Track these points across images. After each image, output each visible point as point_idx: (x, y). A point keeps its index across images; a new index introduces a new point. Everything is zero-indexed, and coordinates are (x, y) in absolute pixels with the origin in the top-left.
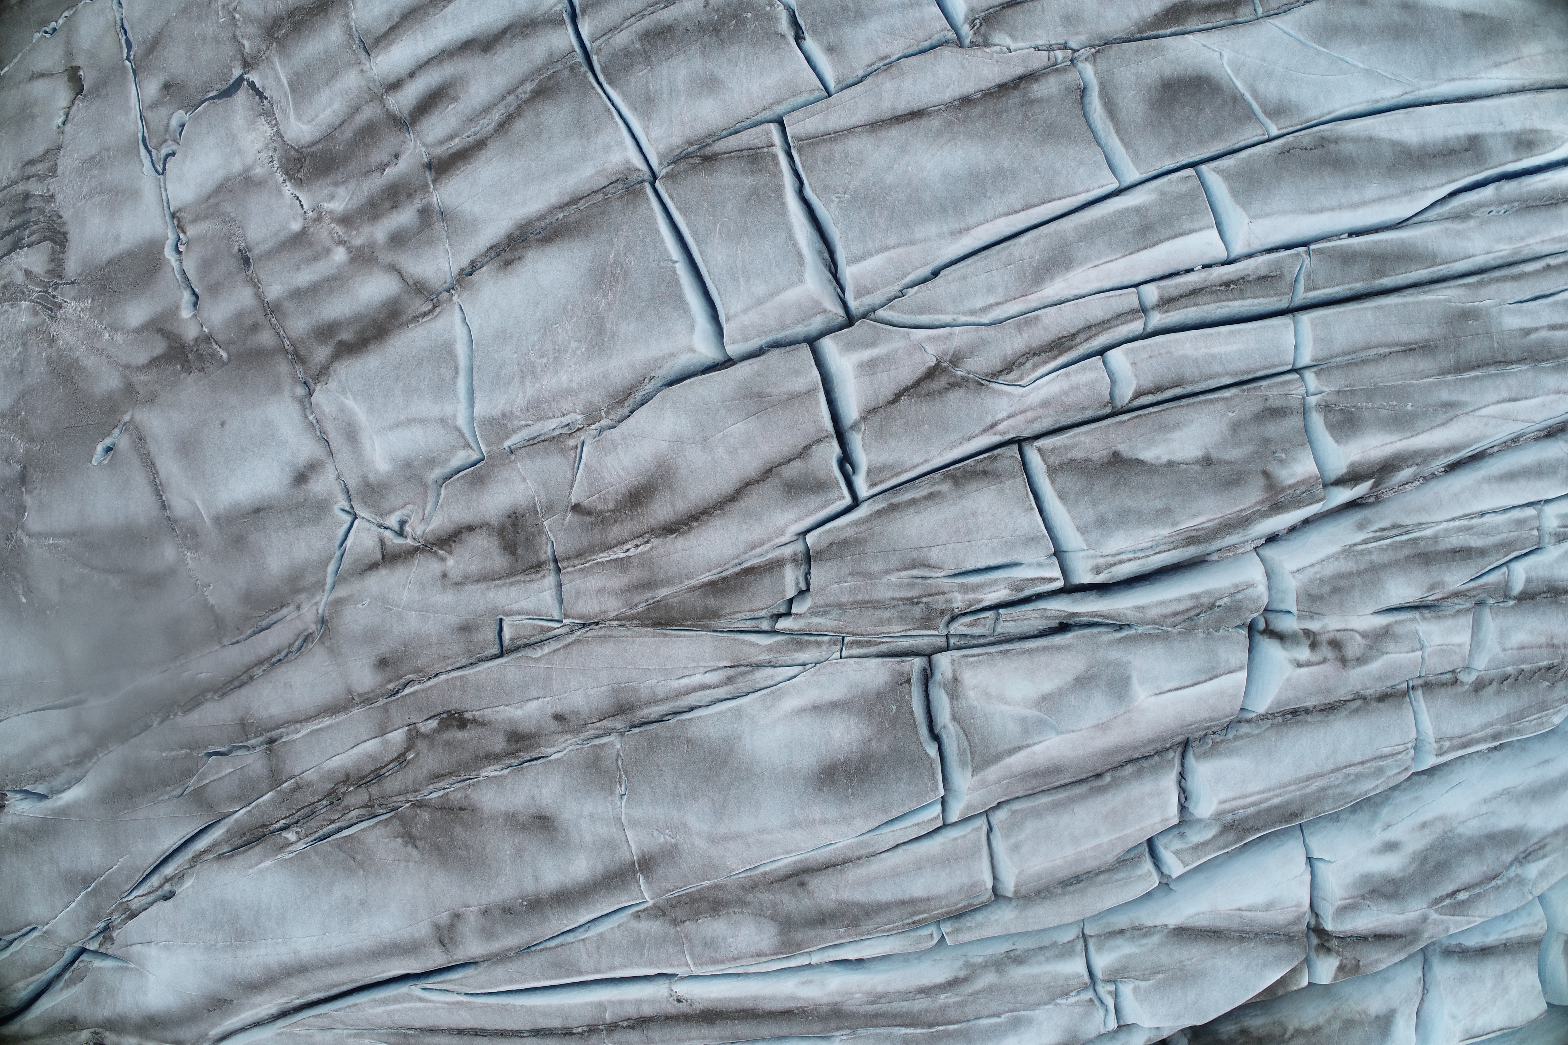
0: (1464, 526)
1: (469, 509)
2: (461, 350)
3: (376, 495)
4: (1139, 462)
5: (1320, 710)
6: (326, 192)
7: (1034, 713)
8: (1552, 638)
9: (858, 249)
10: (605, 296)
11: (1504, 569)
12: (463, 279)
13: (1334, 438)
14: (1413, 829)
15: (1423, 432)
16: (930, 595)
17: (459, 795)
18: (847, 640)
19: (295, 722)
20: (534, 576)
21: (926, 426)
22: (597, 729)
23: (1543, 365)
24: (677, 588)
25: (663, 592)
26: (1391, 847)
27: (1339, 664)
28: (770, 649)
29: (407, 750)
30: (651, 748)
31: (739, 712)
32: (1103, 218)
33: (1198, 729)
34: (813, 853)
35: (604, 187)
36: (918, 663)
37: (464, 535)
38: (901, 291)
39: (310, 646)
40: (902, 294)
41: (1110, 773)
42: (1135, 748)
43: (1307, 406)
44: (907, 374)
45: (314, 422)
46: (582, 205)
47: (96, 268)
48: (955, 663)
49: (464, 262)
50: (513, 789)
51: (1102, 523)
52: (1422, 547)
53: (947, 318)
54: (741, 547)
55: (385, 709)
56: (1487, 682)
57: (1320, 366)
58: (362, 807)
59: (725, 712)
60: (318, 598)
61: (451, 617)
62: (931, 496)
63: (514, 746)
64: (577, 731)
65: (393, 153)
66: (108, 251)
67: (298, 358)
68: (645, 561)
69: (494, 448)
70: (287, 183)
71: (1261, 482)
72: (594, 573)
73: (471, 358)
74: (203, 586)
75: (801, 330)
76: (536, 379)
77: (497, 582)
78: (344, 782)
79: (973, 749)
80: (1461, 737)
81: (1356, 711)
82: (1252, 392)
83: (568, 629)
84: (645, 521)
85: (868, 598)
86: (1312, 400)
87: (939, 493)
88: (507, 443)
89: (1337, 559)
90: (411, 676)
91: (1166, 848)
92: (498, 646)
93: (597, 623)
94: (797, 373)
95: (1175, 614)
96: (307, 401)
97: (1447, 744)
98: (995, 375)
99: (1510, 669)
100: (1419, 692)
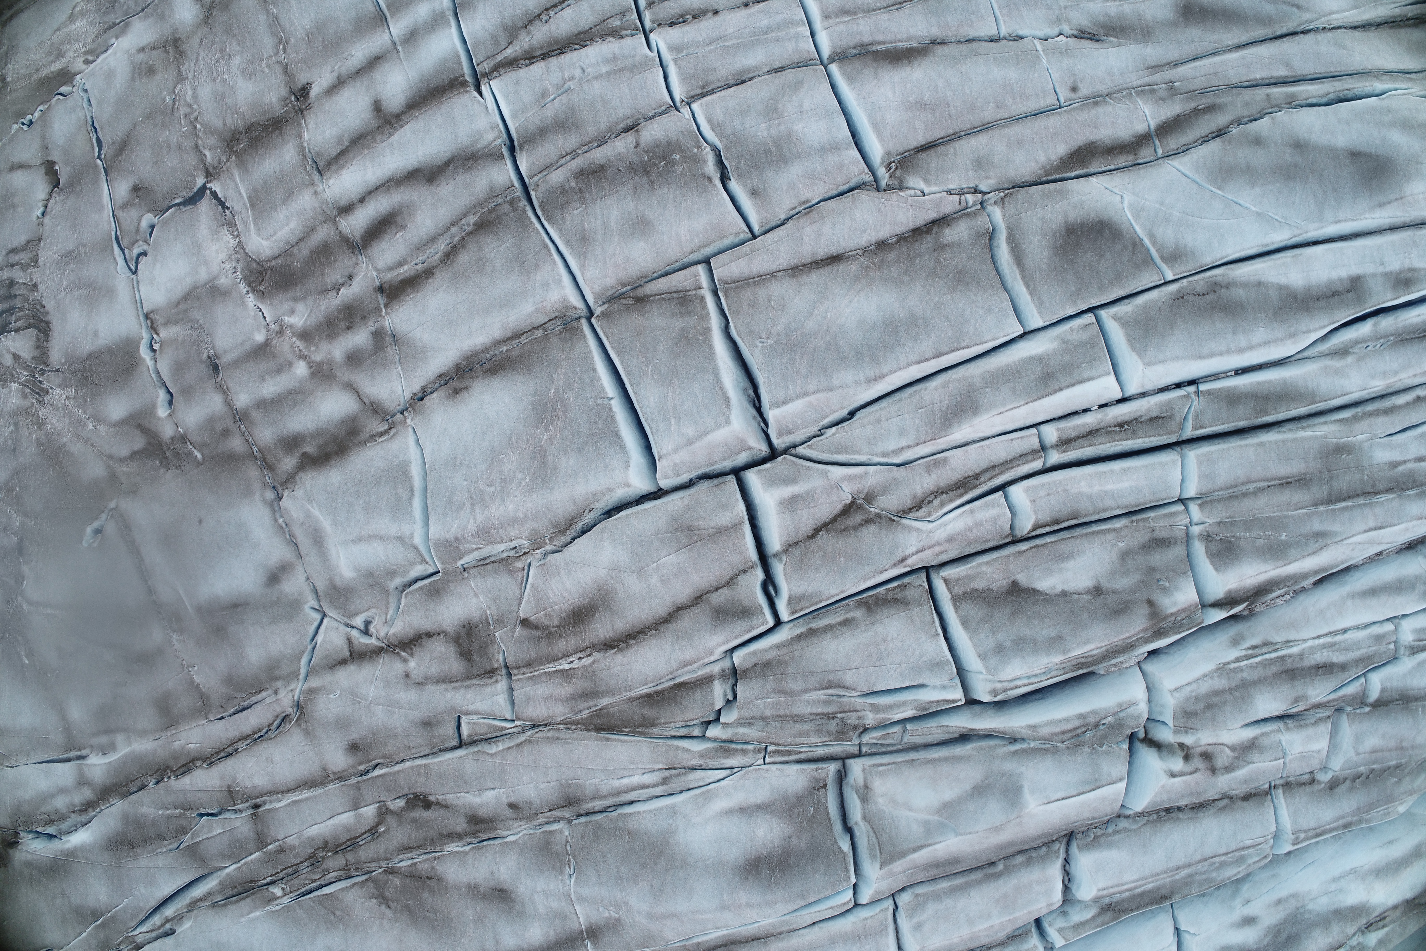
0: (1328, 643)
1: (427, 617)
2: (415, 472)
3: (342, 597)
4: (1036, 592)
5: (1191, 808)
6: (286, 306)
7: (936, 818)
8: (1401, 741)
9: (780, 395)
10: (547, 430)
11: (1363, 680)
12: (416, 403)
13: (1214, 566)
14: (1269, 906)
15: (1295, 561)
16: (845, 712)
17: (426, 866)
18: (770, 748)
19: (278, 793)
20: (488, 681)
21: (842, 559)
22: (547, 818)
23: (1409, 492)
24: (617, 698)
25: (605, 701)
26: (1249, 921)
27: (1209, 773)
28: (701, 755)
29: (378, 824)
30: (596, 837)
31: (673, 810)
32: (1008, 365)
33: (1081, 826)
34: (740, 929)
35: (544, 324)
36: (832, 768)
37: (424, 640)
38: (820, 430)
39: (288, 726)
40: (820, 434)
41: (1003, 861)
42: (1025, 842)
43: (1190, 535)
44: (825, 511)
45: (284, 525)
46: (524, 340)
47: (78, 359)
48: (866, 772)
49: (416, 387)
50: (474, 865)
51: (1000, 650)
52: (1289, 664)
53: (863, 458)
54: (674, 665)
55: (357, 786)
56: (1341, 780)
57: (1204, 499)
58: (340, 870)
59: (662, 809)
60: (293, 686)
61: (414, 713)
62: (846, 623)
63: (474, 828)
64: (529, 819)
65: (347, 274)
66: (87, 346)
67: (266, 464)
68: (588, 673)
69: (449, 566)
70: (250, 295)
71: (1145, 610)
72: (542, 682)
73: (425, 479)
74: (188, 666)
75: (727, 464)
76: (486, 507)
77: (455, 685)
78: (323, 848)
79: (882, 846)
80: (1315, 829)
81: (1223, 809)
82: (1141, 524)
83: (519, 729)
84: (587, 637)
85: (788, 713)
86: (1196, 530)
87: (854, 619)
88: (460, 563)
89: (1212, 678)
90: (379, 761)
91: (1050, 925)
92: (457, 740)
93: (546, 725)
94: (724, 507)
95: (1064, 732)
96: (276, 504)
97: (1302, 835)
98: (905, 512)
99: (1362, 769)
100: (1280, 791)
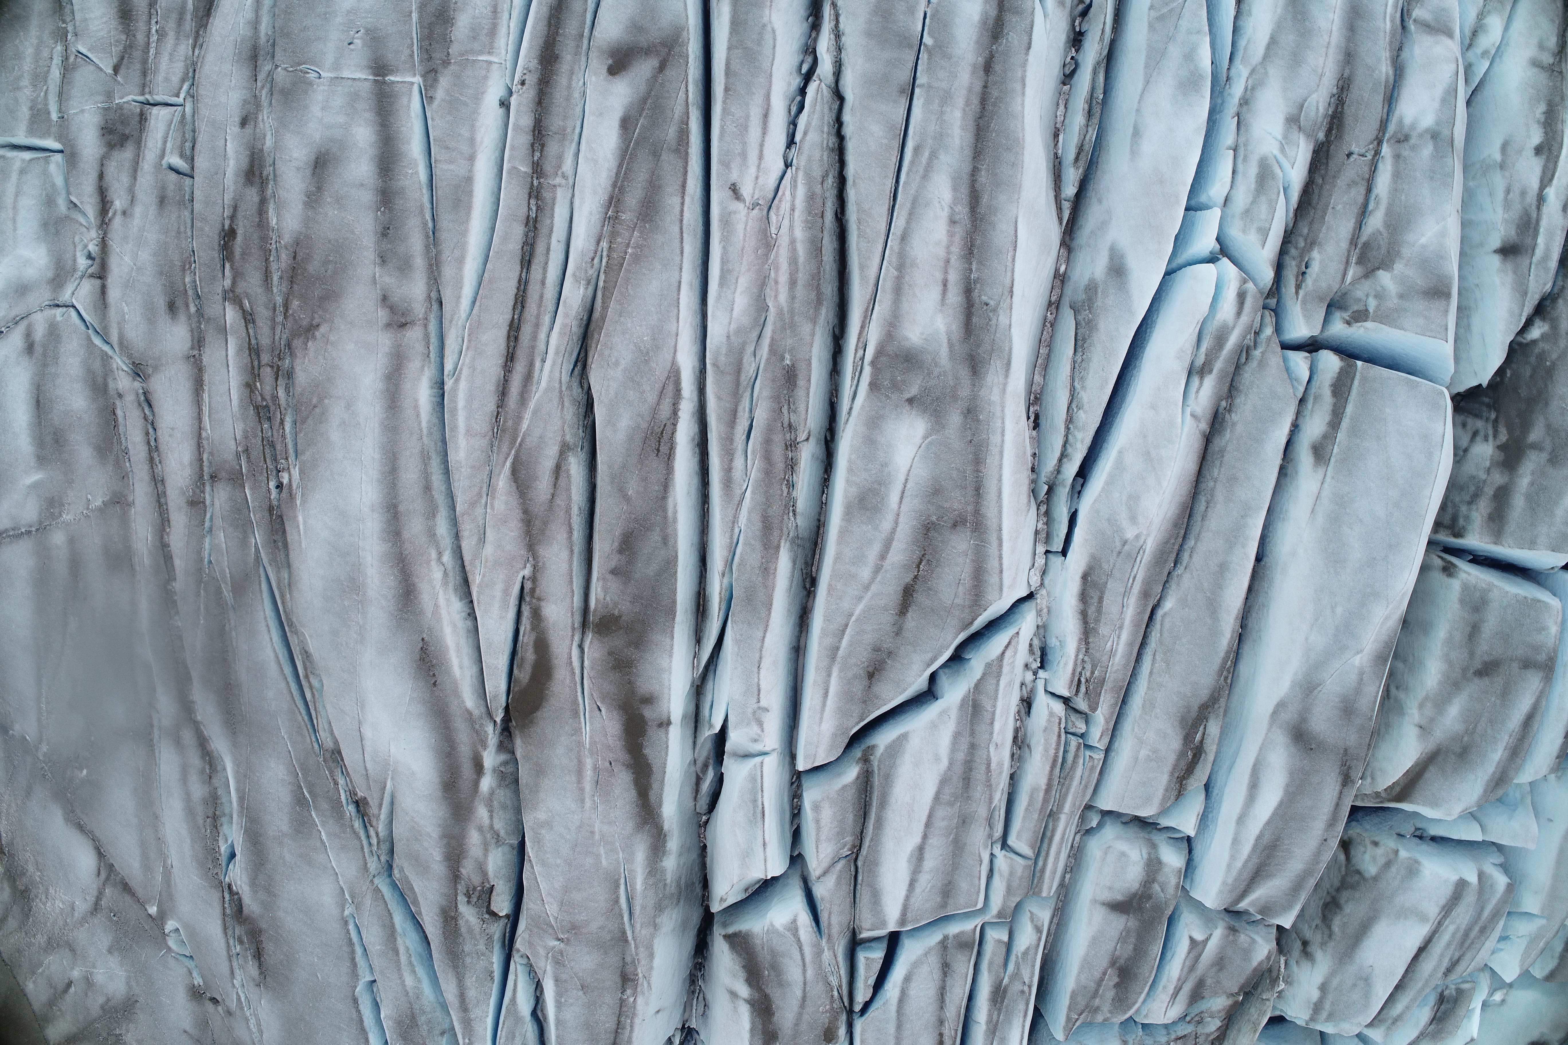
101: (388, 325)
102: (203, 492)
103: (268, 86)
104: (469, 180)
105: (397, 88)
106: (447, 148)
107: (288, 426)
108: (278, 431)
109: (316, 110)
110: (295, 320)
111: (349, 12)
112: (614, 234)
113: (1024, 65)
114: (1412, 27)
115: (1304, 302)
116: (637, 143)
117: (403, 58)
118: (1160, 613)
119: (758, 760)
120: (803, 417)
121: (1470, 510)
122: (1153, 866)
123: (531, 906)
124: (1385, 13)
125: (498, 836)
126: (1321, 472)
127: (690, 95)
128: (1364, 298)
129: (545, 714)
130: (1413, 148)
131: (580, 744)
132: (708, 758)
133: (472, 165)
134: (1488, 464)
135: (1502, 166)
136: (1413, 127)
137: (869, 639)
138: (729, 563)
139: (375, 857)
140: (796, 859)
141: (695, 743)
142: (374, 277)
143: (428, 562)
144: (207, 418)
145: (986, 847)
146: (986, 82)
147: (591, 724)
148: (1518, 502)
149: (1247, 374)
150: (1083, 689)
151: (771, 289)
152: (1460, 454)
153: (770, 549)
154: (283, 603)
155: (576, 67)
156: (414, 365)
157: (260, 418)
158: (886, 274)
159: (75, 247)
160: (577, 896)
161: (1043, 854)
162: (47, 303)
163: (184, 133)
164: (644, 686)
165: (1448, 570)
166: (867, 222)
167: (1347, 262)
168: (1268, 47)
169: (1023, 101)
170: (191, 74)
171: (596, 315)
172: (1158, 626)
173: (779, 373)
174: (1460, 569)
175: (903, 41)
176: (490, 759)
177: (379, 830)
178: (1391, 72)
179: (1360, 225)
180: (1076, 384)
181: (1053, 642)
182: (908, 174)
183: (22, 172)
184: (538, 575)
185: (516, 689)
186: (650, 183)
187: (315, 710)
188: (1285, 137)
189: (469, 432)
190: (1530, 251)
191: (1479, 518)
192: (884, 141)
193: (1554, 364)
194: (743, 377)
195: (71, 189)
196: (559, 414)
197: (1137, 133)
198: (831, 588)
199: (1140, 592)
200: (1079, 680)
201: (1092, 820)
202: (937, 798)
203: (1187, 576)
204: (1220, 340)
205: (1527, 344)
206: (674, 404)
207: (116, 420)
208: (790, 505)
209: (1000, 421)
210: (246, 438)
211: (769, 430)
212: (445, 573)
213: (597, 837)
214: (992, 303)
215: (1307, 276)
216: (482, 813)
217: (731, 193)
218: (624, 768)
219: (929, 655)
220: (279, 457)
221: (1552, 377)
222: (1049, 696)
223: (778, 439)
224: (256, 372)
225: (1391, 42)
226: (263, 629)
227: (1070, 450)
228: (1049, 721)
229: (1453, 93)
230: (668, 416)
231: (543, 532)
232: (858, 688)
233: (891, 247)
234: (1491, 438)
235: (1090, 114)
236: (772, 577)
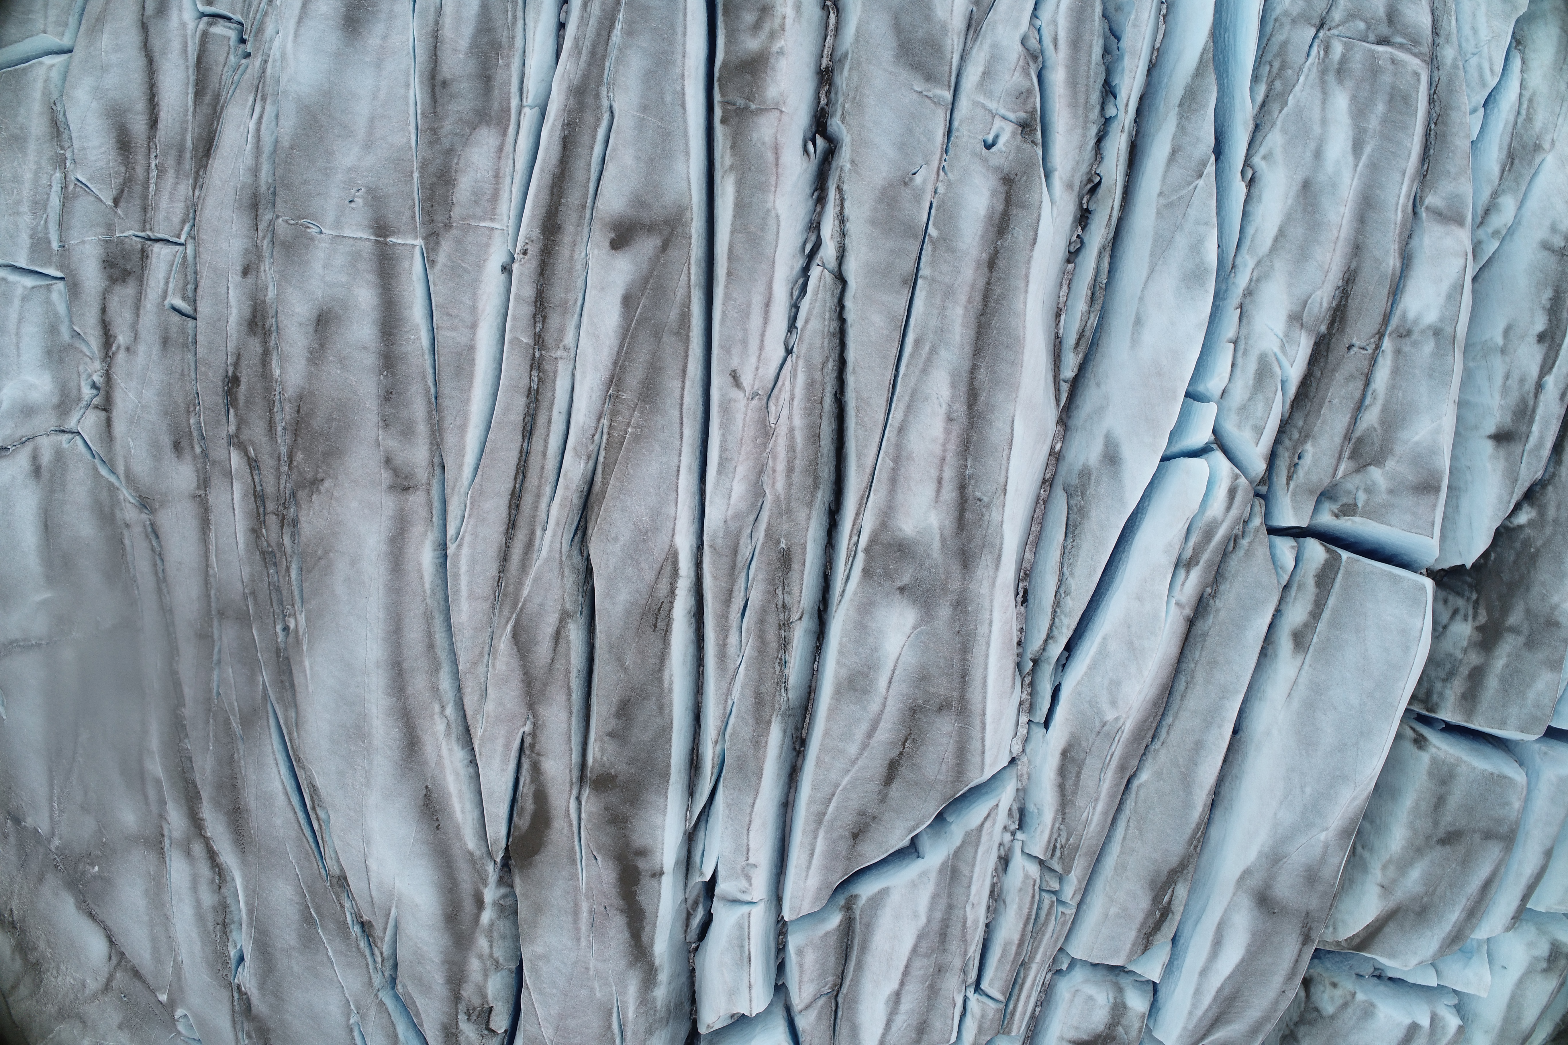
101: (392, 488)
102: (211, 626)
103: (269, 235)
104: (471, 348)
105: (399, 250)
106: (450, 315)
107: (294, 574)
108: (284, 577)
109: (317, 267)
110: (299, 471)
111: (349, 170)
112: (614, 413)
113: (1028, 262)
114: (1424, 214)
115: (1294, 495)
116: (638, 323)
117: (404, 220)
118: (1136, 783)
119: (745, 909)
120: (797, 598)
121: (1444, 687)
122: (1118, 1010)
123: (528, 1028)
124: (1397, 204)
125: (498, 963)
126: (1300, 659)
127: (693, 277)
128: (1354, 491)
129: (544, 859)
130: (1415, 344)
131: (577, 889)
132: (698, 896)
133: (474, 334)
134: (1465, 643)
135: (1503, 351)
136: (1416, 322)
137: (855, 804)
138: (722, 732)
139: (380, 973)
140: (780, 989)
141: (686, 885)
142: (378, 439)
143: (432, 716)
144: (214, 557)
145: (959, 991)
146: (990, 279)
147: (587, 872)
148: (1492, 683)
149: (1234, 563)
150: (1058, 853)
151: (768, 477)
152: (1439, 630)
153: (762, 724)
154: (290, 740)
155: (579, 239)
156: (417, 530)
157: (266, 563)
158: (883, 465)
159: (79, 376)
160: (572, 1023)
161: (1014, 998)
162: (53, 428)
163: (186, 275)
164: (638, 840)
165: (1420, 742)
166: (865, 410)
167: (1340, 458)
168: (1276, 240)
169: (1026, 299)
170: (191, 215)
171: (597, 488)
172: (1133, 795)
173: (774, 557)
174: (1431, 744)
175: (908, 230)
176: (490, 894)
177: (384, 950)
178: (1398, 264)
179: (1355, 420)
180: (1065, 569)
181: (1031, 807)
182: (907, 366)
183: (24, 299)
184: (538, 732)
185: (516, 834)
186: (651, 364)
187: (322, 839)
188: (1287, 335)
189: (471, 596)
190: (1524, 439)
191: (1453, 697)
192: (885, 332)
193: (1538, 551)
194: (739, 558)
195: (74, 319)
196: (559, 584)
197: (1138, 322)
198: (819, 761)
199: (1117, 767)
200: (1055, 847)
201: (1062, 963)
202: (915, 950)
203: (1163, 752)
204: (1209, 534)
205: (1514, 529)
206: (671, 584)
207: (124, 549)
208: (782, 682)
209: (988, 613)
210: (253, 581)
211: (764, 611)
212: (448, 725)
213: (592, 972)
214: (985, 499)
215: (1299, 467)
216: (482, 943)
217: (731, 379)
218: (618, 913)
219: (912, 823)
220: (285, 603)
221: (1535, 563)
222: (1025, 857)
223: (772, 620)
224: (262, 519)
225: (1401, 233)
226: (272, 762)
227: (1055, 632)
228: (1024, 882)
229: (1459, 290)
230: (666, 595)
231: (542, 693)
232: (843, 847)
233: (889, 438)
234: (1470, 618)
235: (1092, 299)
236: (762, 750)
